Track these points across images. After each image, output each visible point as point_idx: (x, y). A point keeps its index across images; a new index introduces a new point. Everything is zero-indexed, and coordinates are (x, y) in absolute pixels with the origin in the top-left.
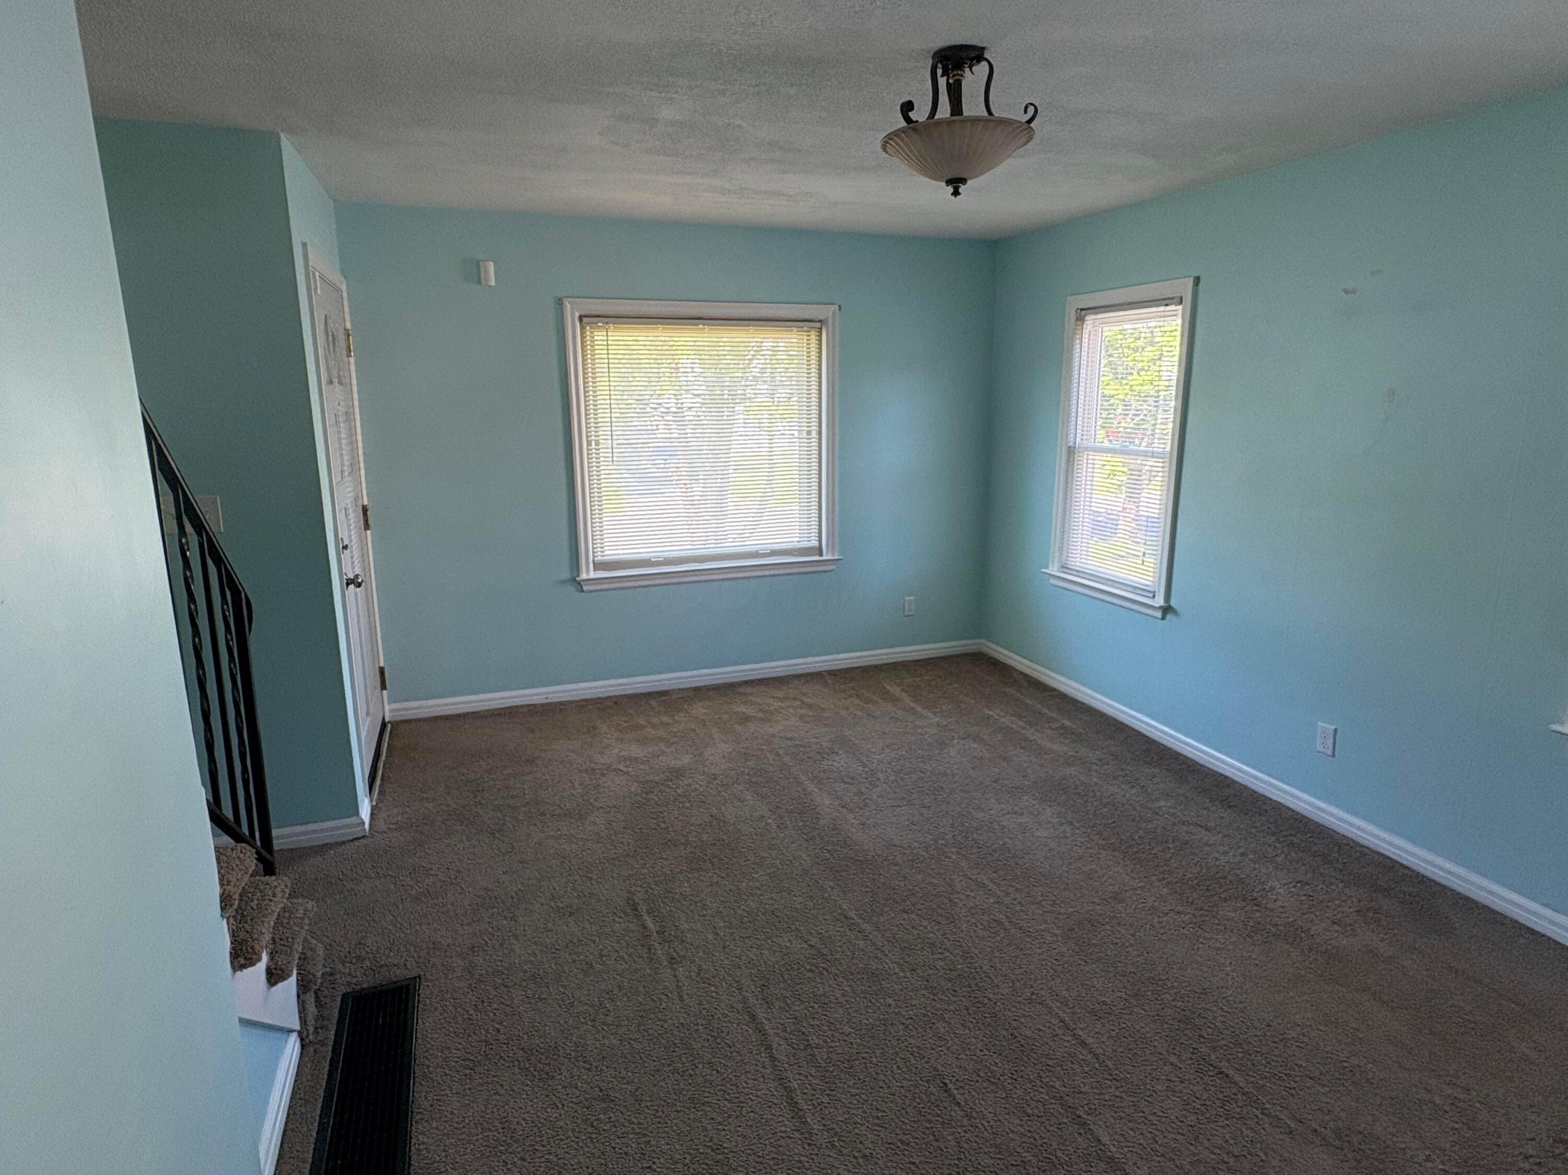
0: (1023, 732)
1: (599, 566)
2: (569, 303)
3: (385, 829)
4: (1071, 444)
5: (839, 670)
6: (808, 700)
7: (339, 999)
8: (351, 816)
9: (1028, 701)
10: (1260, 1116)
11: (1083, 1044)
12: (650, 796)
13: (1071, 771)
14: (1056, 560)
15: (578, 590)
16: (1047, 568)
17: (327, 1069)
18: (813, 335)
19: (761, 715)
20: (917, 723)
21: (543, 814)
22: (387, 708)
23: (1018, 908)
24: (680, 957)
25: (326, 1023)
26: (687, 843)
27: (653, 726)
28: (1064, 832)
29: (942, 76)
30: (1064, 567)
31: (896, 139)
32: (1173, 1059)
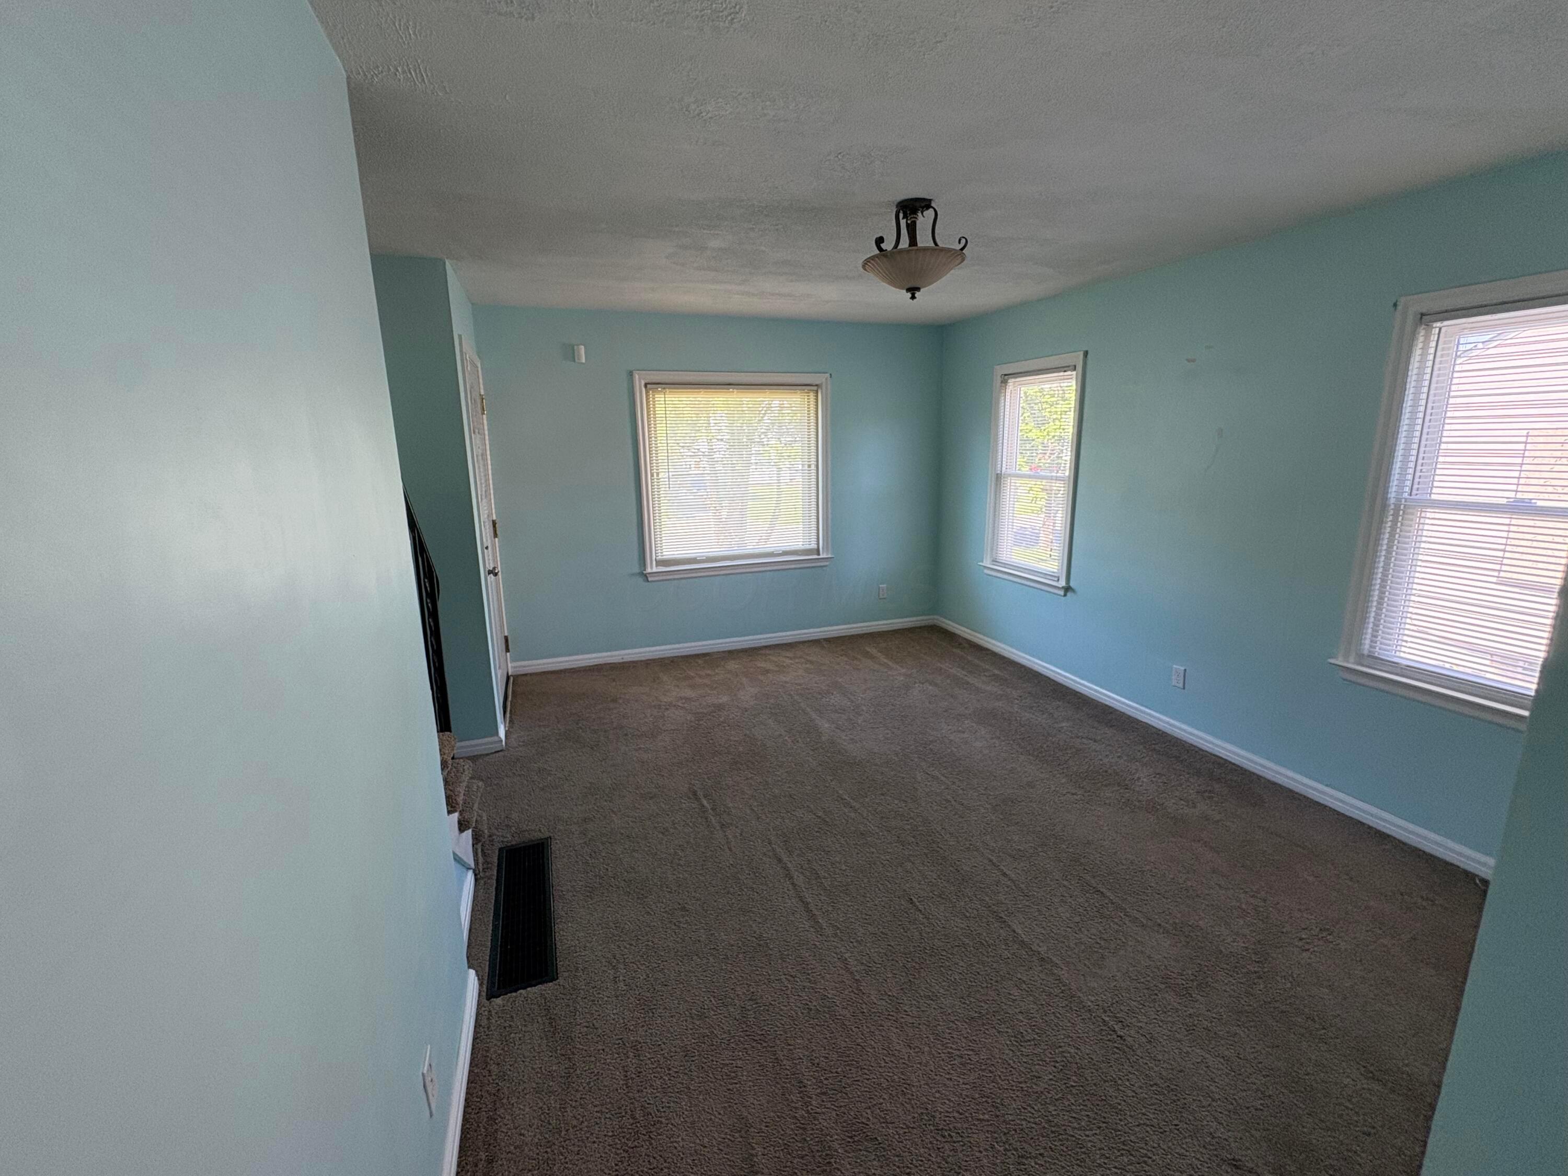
0: (966, 678)
1: (660, 563)
2: (638, 374)
3: (516, 745)
4: (999, 472)
5: (832, 638)
6: (811, 658)
7: (497, 852)
8: (492, 736)
9: (969, 658)
10: (1123, 917)
11: (1005, 874)
12: (701, 723)
13: (1000, 704)
14: (989, 556)
15: (644, 581)
16: (982, 562)
17: (494, 893)
18: (812, 395)
19: (776, 669)
20: (889, 673)
21: (626, 735)
22: (510, 665)
23: (961, 792)
24: (728, 824)
25: (490, 865)
26: (729, 753)
27: (700, 677)
28: (994, 743)
29: (903, 218)
30: (995, 561)
31: (872, 262)
32: (1066, 883)
